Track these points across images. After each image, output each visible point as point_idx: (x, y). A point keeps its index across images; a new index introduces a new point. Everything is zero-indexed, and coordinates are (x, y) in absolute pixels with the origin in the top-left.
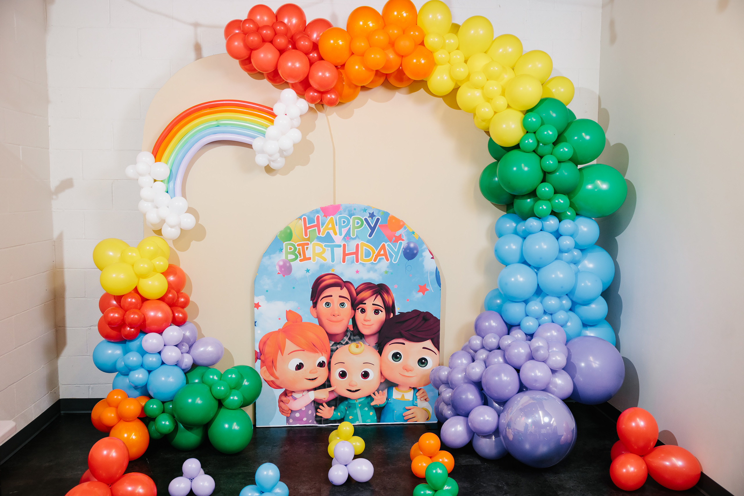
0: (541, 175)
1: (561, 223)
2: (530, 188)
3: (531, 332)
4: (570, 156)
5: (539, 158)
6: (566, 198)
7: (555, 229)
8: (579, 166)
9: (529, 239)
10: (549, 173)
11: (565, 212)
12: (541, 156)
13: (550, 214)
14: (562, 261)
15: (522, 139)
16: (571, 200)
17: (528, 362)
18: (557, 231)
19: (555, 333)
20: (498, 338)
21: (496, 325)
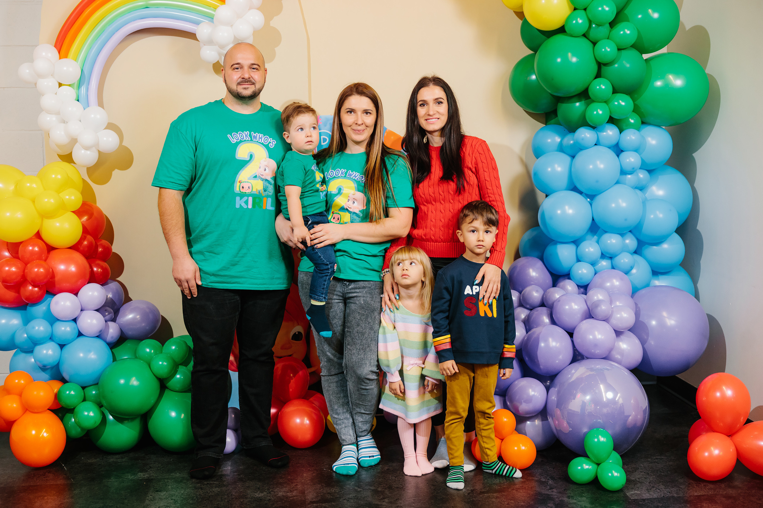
0: (595, 68)
1: (622, 133)
2: (579, 87)
3: (584, 282)
4: (632, 41)
5: (592, 45)
6: (628, 98)
7: (614, 142)
8: (646, 56)
9: (581, 157)
10: (605, 65)
11: (627, 119)
12: (593, 41)
13: (608, 122)
14: (626, 186)
15: (568, 19)
16: (635, 103)
17: (584, 322)
18: (617, 145)
19: (616, 283)
20: (541, 292)
21: (537, 275)
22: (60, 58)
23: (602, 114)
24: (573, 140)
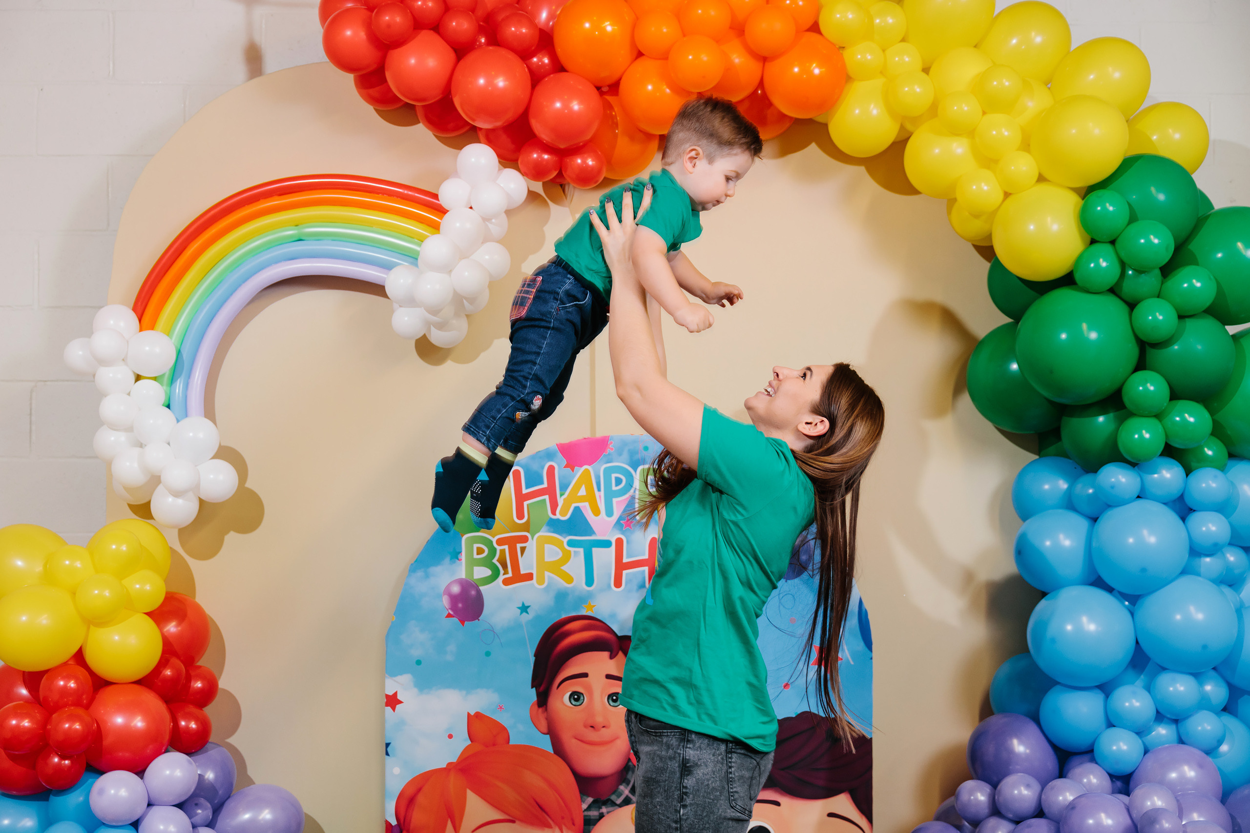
1: (1191, 476)
3: (1125, 768)
4: (1207, 301)
6: (1200, 409)
7: (1175, 492)
8: (1232, 330)
10: (1155, 345)
11: (1200, 448)
12: (1130, 301)
13: (1162, 454)
14: (1200, 579)
15: (1081, 260)
16: (1217, 417)
18: (1181, 498)
19: (1190, 773)
20: (1036, 788)
21: (1028, 751)
22: (141, 330)
23: (1150, 437)
24: (1093, 487)
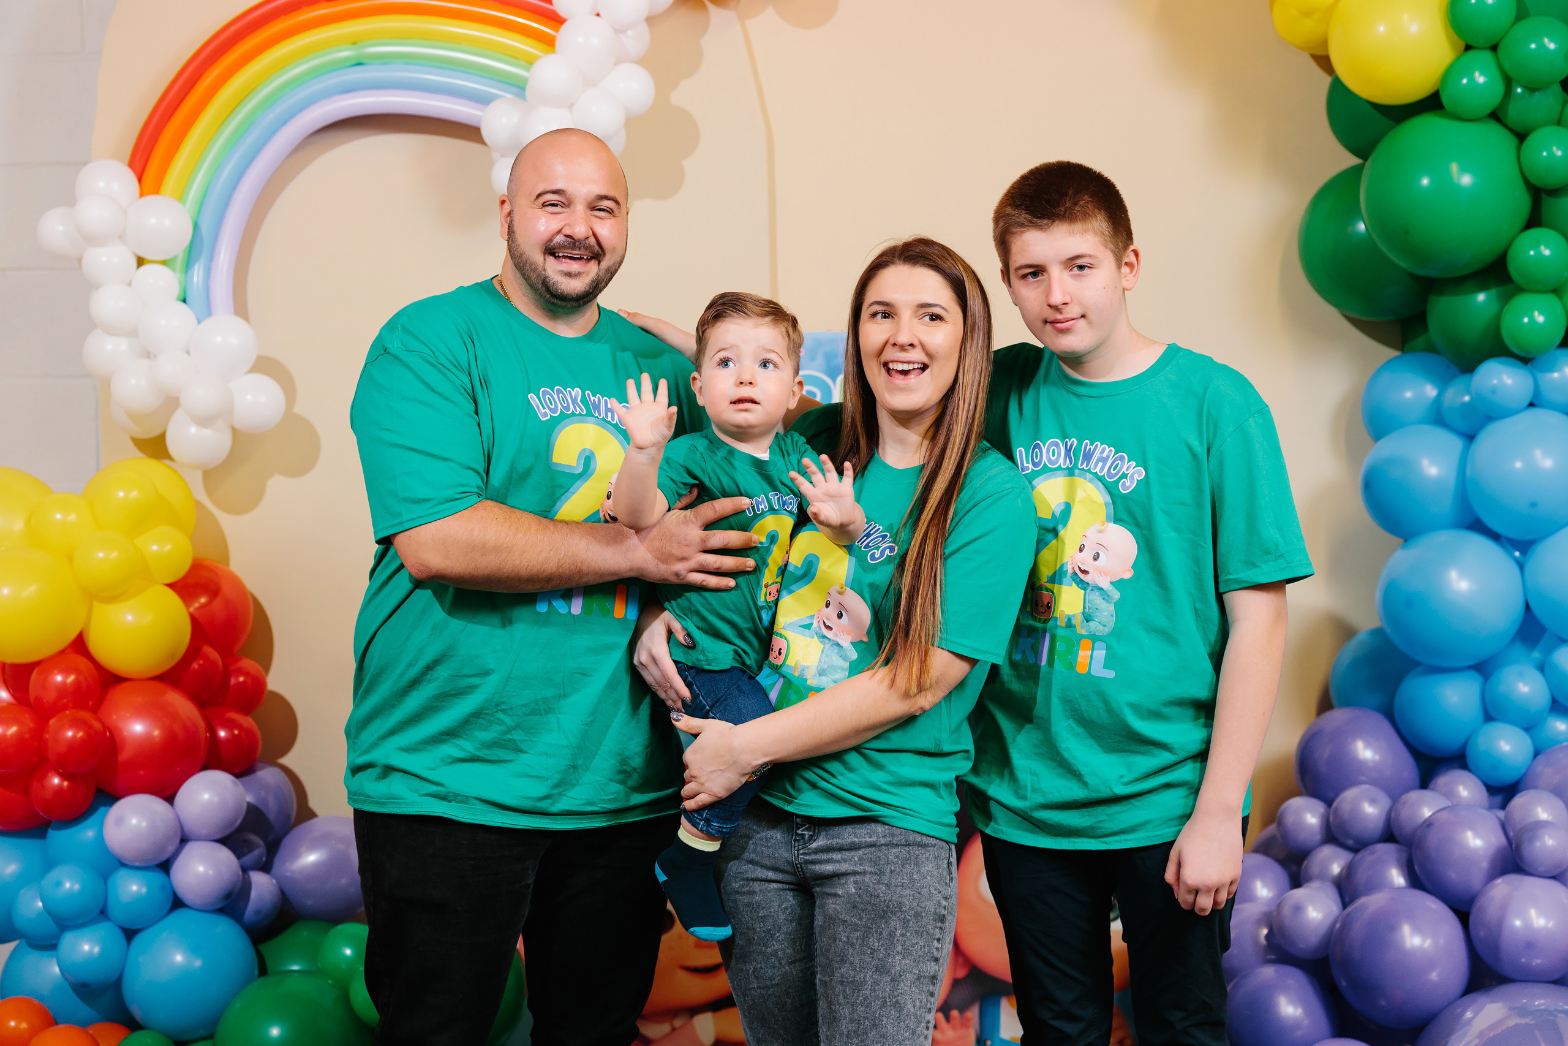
0: (1522, 202)
2: (1486, 252)
3: (1507, 775)
5: (1512, 140)
12: (1520, 130)
13: (1561, 346)
15: (1448, 74)
17: (1499, 881)
20: (1385, 802)
21: (1376, 757)
23: (1545, 322)
24: (1469, 393)
